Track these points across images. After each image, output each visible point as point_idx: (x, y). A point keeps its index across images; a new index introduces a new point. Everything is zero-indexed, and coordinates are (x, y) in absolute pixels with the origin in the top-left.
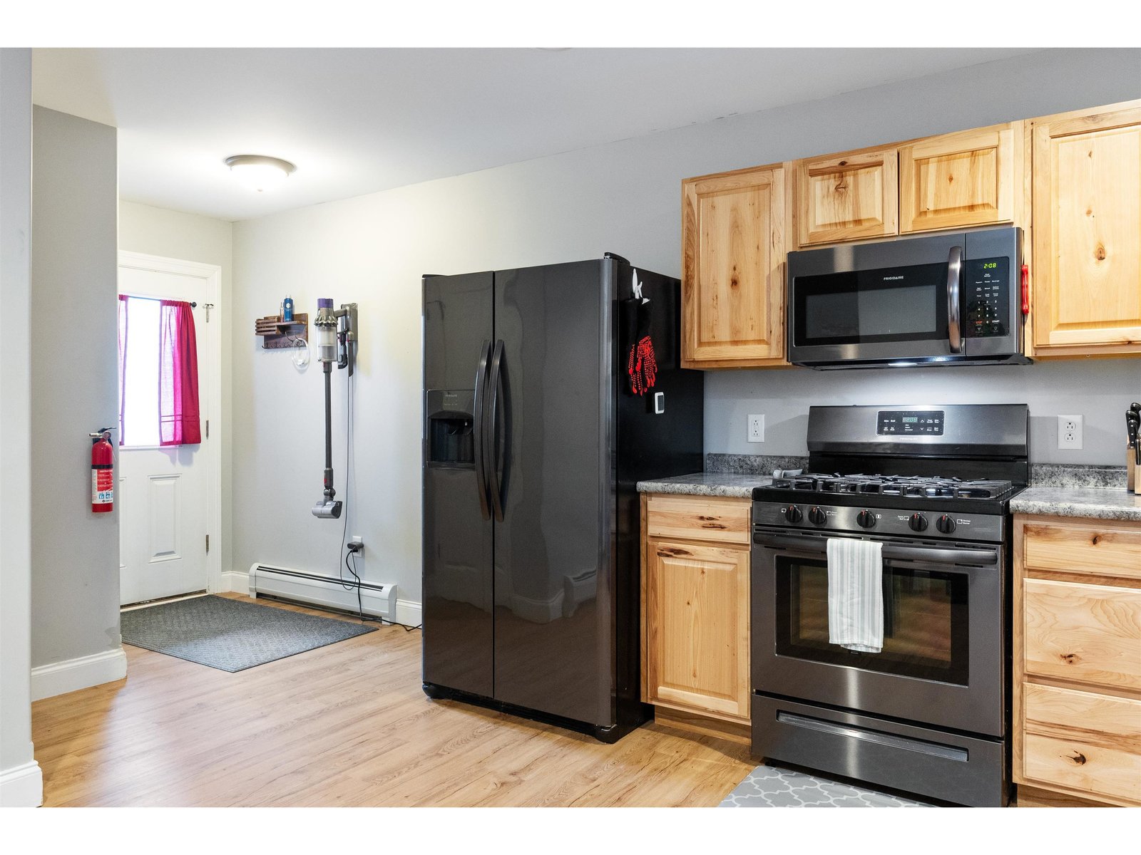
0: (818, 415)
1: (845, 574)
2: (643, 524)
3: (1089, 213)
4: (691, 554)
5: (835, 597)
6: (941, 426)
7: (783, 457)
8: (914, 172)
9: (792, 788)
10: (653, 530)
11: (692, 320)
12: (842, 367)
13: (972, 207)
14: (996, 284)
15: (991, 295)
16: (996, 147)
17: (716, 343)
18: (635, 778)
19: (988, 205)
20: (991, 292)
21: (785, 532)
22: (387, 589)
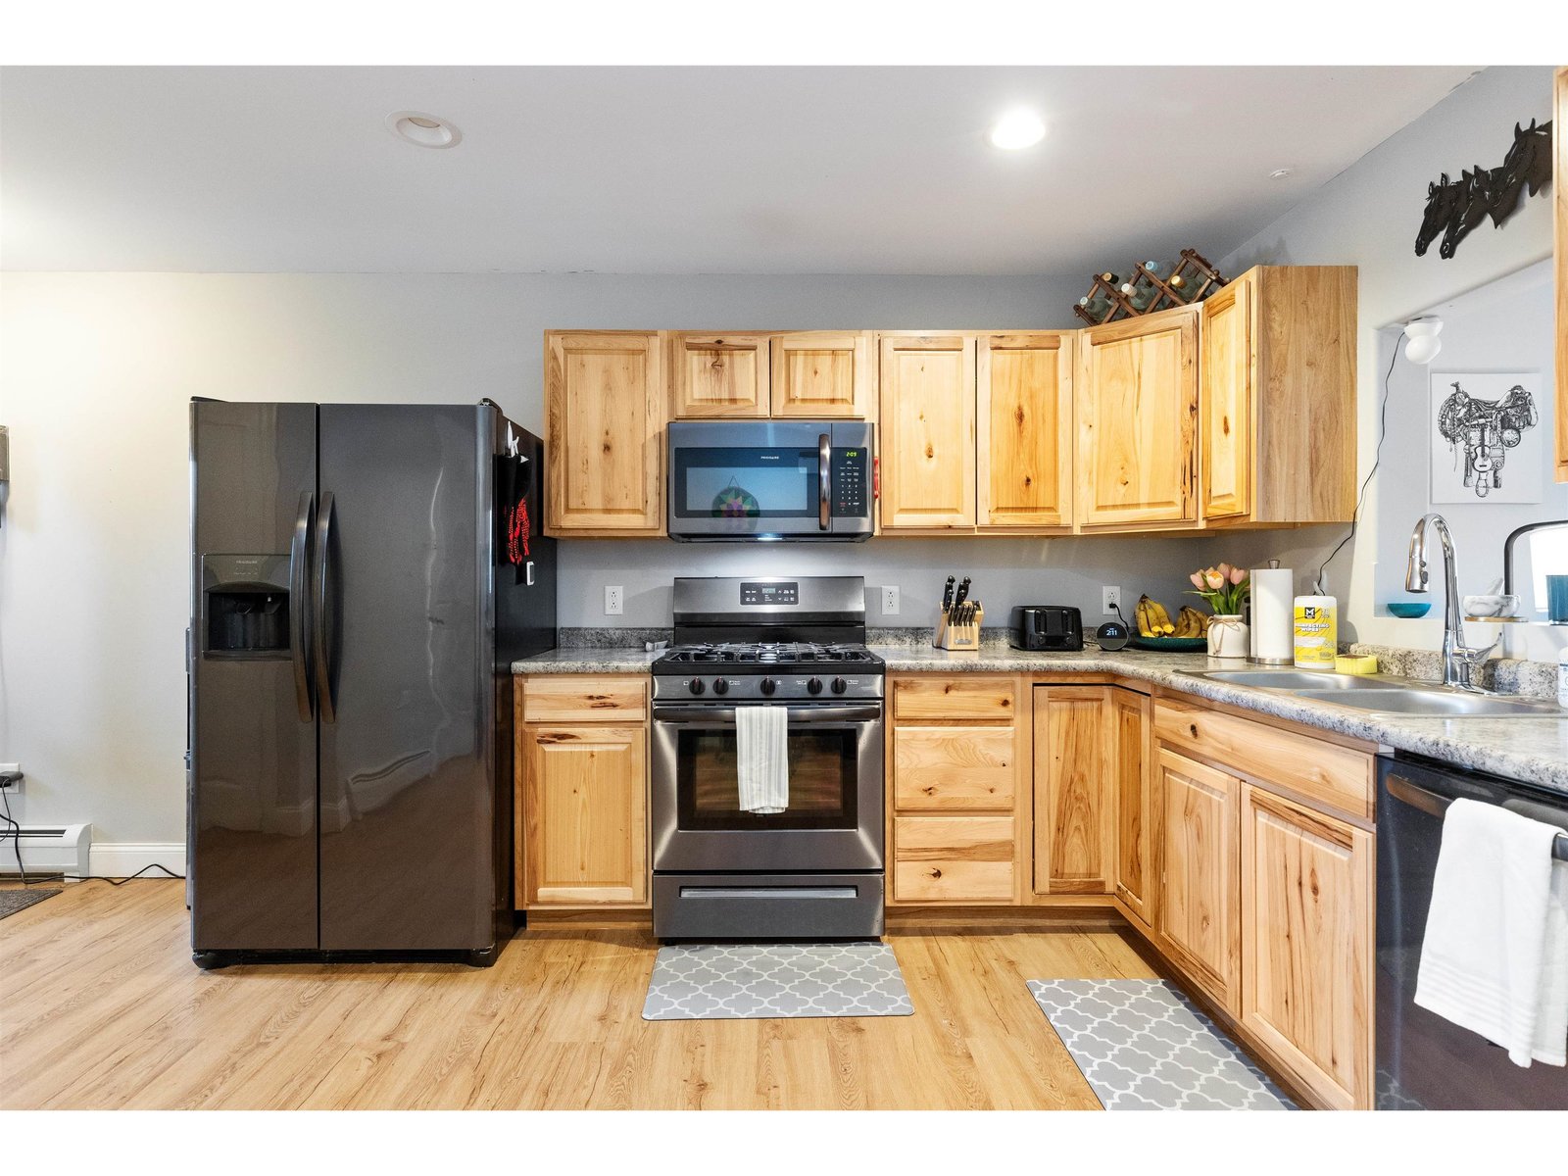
0: (681, 586)
1: (754, 740)
2: (517, 710)
3: (921, 417)
4: (578, 738)
5: (744, 764)
6: (795, 595)
7: (643, 629)
8: (784, 361)
9: (705, 963)
10: (530, 714)
11: (558, 484)
12: (709, 540)
13: (833, 401)
14: (856, 471)
15: (853, 480)
16: (853, 350)
17: (586, 510)
18: (540, 998)
19: (846, 400)
20: (852, 477)
21: (687, 705)
22: (73, 832)
